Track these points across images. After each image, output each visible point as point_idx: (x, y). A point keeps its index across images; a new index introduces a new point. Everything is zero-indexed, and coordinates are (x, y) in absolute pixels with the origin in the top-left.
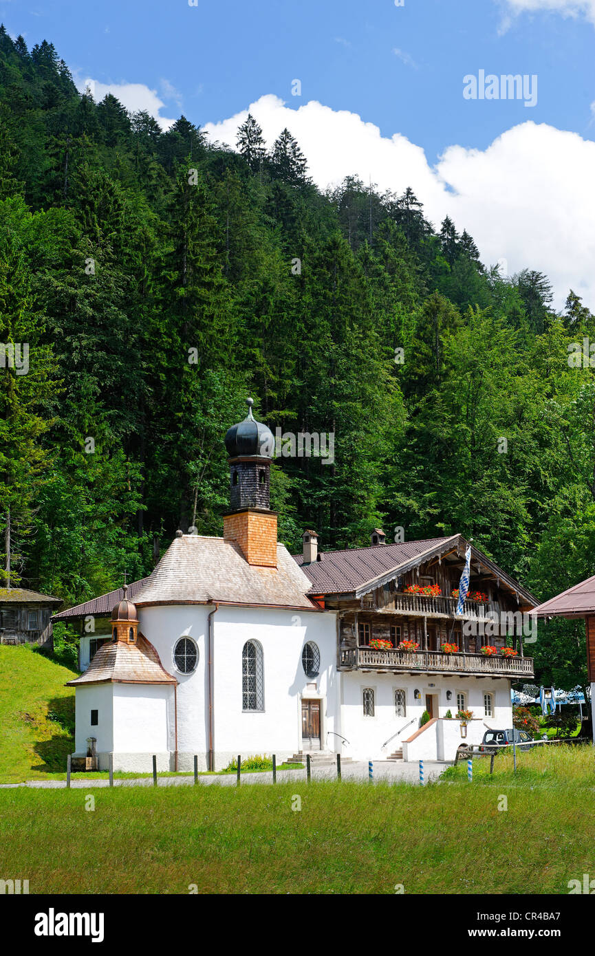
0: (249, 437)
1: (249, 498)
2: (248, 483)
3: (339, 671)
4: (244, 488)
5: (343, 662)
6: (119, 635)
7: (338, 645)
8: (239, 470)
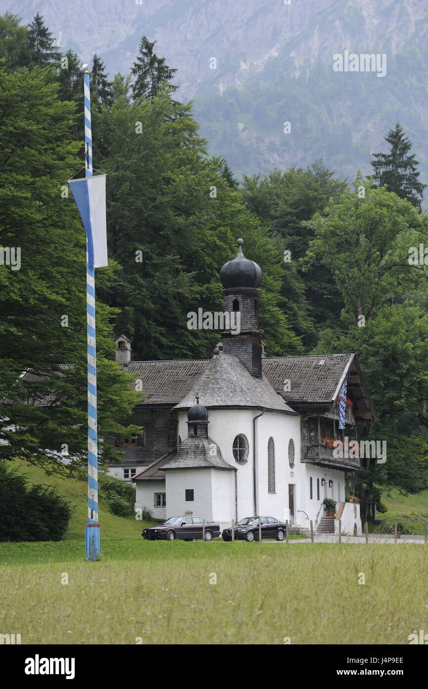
1: (249, 322)
2: (248, 310)
3: (303, 462)
4: (245, 314)
5: (306, 456)
6: (200, 432)
7: (302, 442)
8: (240, 299)
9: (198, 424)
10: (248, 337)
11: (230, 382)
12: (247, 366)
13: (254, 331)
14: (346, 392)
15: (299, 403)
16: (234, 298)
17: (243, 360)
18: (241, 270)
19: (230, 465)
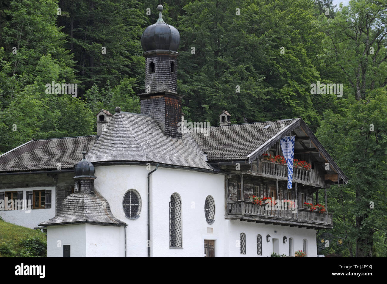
0: (164, 36)
1: (164, 83)
2: (163, 72)
3: (227, 219)
4: (160, 75)
5: (230, 212)
6: (83, 188)
7: (226, 199)
8: (155, 61)
9: (81, 179)
10: (162, 97)
11: (127, 138)
12: (160, 125)
13: (169, 91)
14: (293, 155)
15: (218, 161)
16: (151, 61)
17: (158, 119)
18: (156, 33)
19: (119, 221)
